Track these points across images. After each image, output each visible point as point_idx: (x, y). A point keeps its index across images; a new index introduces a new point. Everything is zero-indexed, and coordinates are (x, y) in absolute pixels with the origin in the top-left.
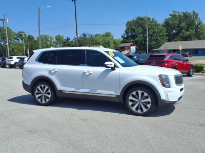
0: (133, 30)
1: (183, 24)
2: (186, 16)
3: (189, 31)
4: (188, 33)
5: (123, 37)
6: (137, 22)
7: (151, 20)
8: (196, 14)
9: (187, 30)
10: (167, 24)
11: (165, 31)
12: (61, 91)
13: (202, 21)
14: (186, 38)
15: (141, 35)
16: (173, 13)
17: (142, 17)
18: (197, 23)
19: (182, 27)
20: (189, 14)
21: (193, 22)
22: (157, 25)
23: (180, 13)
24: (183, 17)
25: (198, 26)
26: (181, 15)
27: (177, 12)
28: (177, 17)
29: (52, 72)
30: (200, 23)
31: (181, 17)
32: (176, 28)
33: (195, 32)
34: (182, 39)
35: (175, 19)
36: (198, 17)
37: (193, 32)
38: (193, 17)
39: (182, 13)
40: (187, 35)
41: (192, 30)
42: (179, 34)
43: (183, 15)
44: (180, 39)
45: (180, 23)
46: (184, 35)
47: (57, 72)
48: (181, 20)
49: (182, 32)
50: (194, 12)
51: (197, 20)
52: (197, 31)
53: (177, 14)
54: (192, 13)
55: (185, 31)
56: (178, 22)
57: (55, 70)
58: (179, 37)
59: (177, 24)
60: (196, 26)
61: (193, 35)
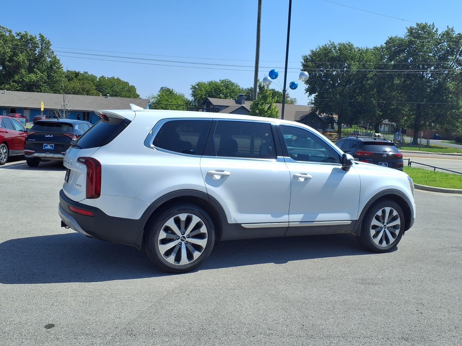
1: (21, 57)
2: (26, 41)
3: (36, 73)
4: (33, 76)
8: (46, 44)
9: (30, 70)
12: (238, 226)
13: (58, 58)
14: (30, 87)
18: (49, 60)
19: (19, 63)
21: (41, 56)
23: (14, 34)
24: (20, 43)
25: (51, 65)
26: (16, 38)
27: (7, 29)
28: (6, 41)
29: (214, 177)
30: (55, 62)
31: (16, 42)
32: (5, 63)
33: (46, 76)
34: (20, 87)
35: (2, 43)
36: (50, 48)
37: (43, 76)
38: (40, 47)
39: (18, 35)
40: (31, 80)
41: (42, 72)
42: (13, 77)
43: (18, 38)
44: (17, 88)
45: (15, 54)
46: (24, 80)
47: (228, 177)
48: (16, 47)
49: (19, 73)
50: (42, 37)
51: (48, 54)
52: (51, 75)
53: (7, 33)
54: (38, 38)
55: (26, 71)
56: (11, 51)
57: (223, 171)
58: (14, 81)
59: (9, 55)
60: (48, 67)
61: (43, 82)
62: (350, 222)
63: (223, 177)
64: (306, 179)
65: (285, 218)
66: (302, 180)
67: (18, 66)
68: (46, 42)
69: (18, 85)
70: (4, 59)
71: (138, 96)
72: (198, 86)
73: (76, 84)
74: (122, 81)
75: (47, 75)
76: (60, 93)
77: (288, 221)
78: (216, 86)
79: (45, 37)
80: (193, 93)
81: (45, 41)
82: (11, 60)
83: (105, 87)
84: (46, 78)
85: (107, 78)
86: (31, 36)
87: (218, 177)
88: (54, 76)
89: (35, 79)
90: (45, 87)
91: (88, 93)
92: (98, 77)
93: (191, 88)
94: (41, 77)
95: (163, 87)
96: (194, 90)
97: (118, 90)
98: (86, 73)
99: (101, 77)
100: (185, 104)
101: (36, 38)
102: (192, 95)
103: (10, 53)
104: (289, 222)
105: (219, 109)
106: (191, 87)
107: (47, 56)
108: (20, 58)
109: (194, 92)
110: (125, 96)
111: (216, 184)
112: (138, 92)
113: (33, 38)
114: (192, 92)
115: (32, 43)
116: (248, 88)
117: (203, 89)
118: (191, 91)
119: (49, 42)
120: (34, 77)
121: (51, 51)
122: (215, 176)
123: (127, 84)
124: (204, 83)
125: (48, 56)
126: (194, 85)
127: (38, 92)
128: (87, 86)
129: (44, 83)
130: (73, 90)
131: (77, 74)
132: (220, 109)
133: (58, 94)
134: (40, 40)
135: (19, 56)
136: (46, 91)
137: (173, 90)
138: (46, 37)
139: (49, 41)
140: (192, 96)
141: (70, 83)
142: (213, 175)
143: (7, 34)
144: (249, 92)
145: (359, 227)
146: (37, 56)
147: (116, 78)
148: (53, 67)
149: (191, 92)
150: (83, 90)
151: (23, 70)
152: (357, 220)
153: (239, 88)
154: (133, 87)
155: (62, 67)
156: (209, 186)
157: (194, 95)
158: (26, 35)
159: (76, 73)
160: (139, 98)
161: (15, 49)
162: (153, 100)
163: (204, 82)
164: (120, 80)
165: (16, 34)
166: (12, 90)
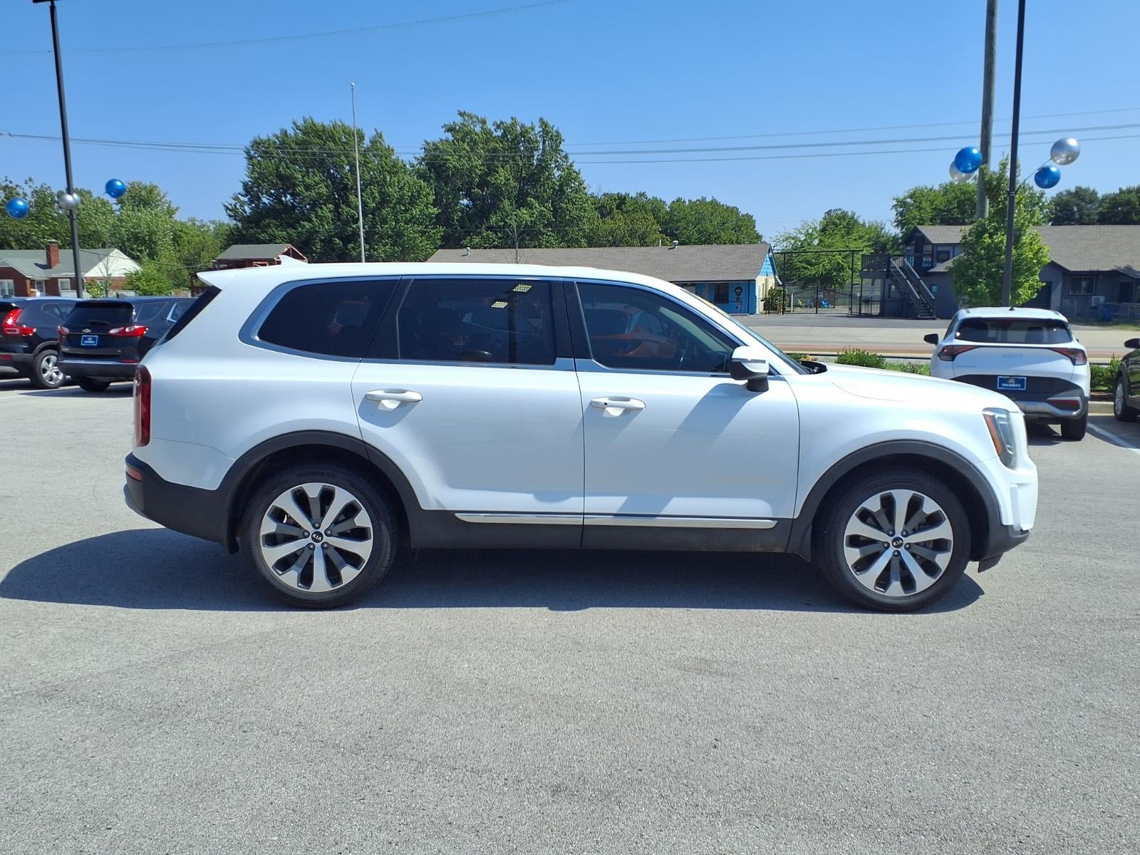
0: (286, 183)
1: (503, 176)
2: (514, 138)
3: (531, 207)
5: (233, 212)
6: (303, 144)
7: (367, 143)
8: (552, 137)
9: (521, 201)
10: (435, 165)
11: (432, 198)
12: (447, 517)
13: (576, 168)
15: (327, 211)
16: (459, 120)
17: (327, 123)
18: (557, 173)
19: (497, 188)
20: (524, 132)
21: (543, 167)
22: (395, 169)
23: (490, 126)
24: (501, 146)
25: (561, 186)
26: (495, 134)
27: (478, 118)
28: (475, 143)
29: (383, 404)
30: (570, 176)
31: (492, 145)
32: (473, 191)
33: (551, 211)
34: (499, 238)
35: (468, 148)
36: (559, 148)
37: (544, 211)
38: (541, 147)
39: (498, 127)
40: (521, 222)
41: (542, 203)
42: (488, 219)
43: (499, 133)
44: (494, 241)
45: (491, 170)
46: (507, 223)
47: (416, 405)
48: (494, 154)
49: (498, 208)
50: (544, 124)
51: (556, 161)
52: (560, 208)
53: (478, 126)
54: (538, 129)
55: (512, 205)
56: (483, 165)
57: (403, 392)
58: (489, 228)
59: (479, 172)
60: (554, 189)
61: (543, 223)
62: (771, 524)
63: (405, 404)
64: (628, 411)
65: (574, 504)
66: (615, 412)
67: (497, 194)
68: (551, 136)
69: (497, 235)
70: (471, 183)
71: (759, 237)
72: (911, 198)
73: (618, 223)
74: (723, 205)
75: (552, 209)
76: (580, 247)
77: (582, 511)
78: (964, 193)
79: (551, 123)
80: (900, 218)
81: (550, 134)
82: (483, 184)
83: (683, 224)
84: (549, 215)
85: (687, 203)
86: (522, 126)
87: (390, 405)
88: (568, 210)
89: (528, 219)
90: (550, 236)
91: (643, 242)
92: (669, 203)
93: (893, 206)
94: (541, 214)
95: (831, 211)
96: (903, 210)
97: (711, 229)
98: (643, 195)
99: (674, 202)
100: (866, 246)
101: (533, 129)
102: (896, 223)
103: (482, 168)
104: (584, 514)
105: (948, 253)
106: (895, 203)
107: (553, 166)
108: (501, 176)
109: (901, 214)
110: (727, 242)
111: (387, 419)
112: (759, 229)
113: (527, 131)
114: (897, 215)
115: (524, 141)
116: (1066, 191)
117: (924, 204)
118: (894, 212)
119: (558, 135)
120: (526, 214)
121: (563, 154)
122: (383, 401)
123: (733, 211)
124: (931, 190)
125: (556, 166)
126: (902, 197)
127: (535, 247)
128: (640, 227)
129: (545, 226)
130: (610, 238)
131: (622, 200)
132: (951, 254)
133: (575, 249)
134: (541, 133)
135: (498, 173)
136: (552, 244)
137: (854, 214)
138: (552, 125)
139: (558, 133)
140: (897, 225)
141: (604, 223)
142: (380, 401)
143: (478, 129)
144: (1072, 199)
145: (803, 538)
146: (534, 169)
147: (708, 200)
148: (565, 188)
149: (892, 215)
150: (632, 234)
151: (506, 202)
152: (793, 519)
153: (1031, 191)
154: (749, 218)
155: (584, 188)
156: (366, 425)
157: (900, 223)
158: (514, 124)
159: (620, 198)
160: (762, 243)
161: (492, 159)
162: (785, 244)
163: (929, 187)
164: (718, 204)
165: (495, 127)
166: (485, 248)
